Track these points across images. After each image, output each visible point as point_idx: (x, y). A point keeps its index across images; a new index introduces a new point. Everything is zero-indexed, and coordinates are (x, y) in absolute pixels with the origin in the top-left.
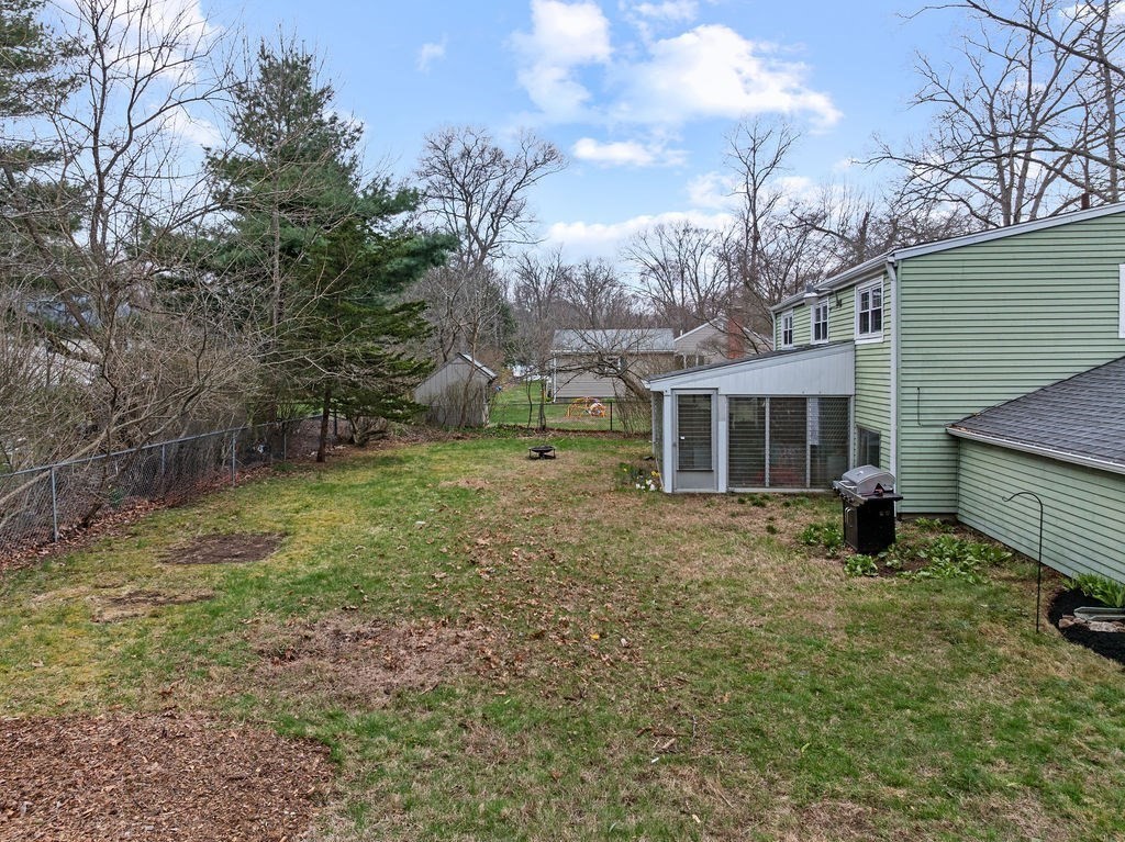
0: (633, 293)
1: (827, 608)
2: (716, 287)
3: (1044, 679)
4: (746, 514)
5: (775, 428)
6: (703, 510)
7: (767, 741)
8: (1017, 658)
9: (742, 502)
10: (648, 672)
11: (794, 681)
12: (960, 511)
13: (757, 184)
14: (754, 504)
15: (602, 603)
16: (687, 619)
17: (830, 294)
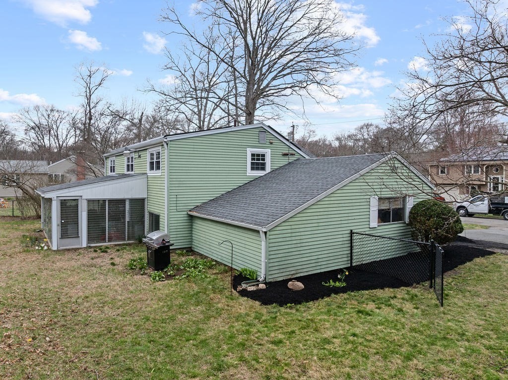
0: (20, 139)
1: (147, 300)
2: (68, 140)
3: (237, 314)
4: (99, 257)
5: (110, 214)
6: (75, 257)
7: (135, 373)
8: (226, 307)
9: (95, 251)
10: (65, 353)
11: (140, 339)
12: (193, 246)
13: (91, 93)
14: (102, 252)
15: (29, 319)
16: (80, 318)
17: (135, 152)
